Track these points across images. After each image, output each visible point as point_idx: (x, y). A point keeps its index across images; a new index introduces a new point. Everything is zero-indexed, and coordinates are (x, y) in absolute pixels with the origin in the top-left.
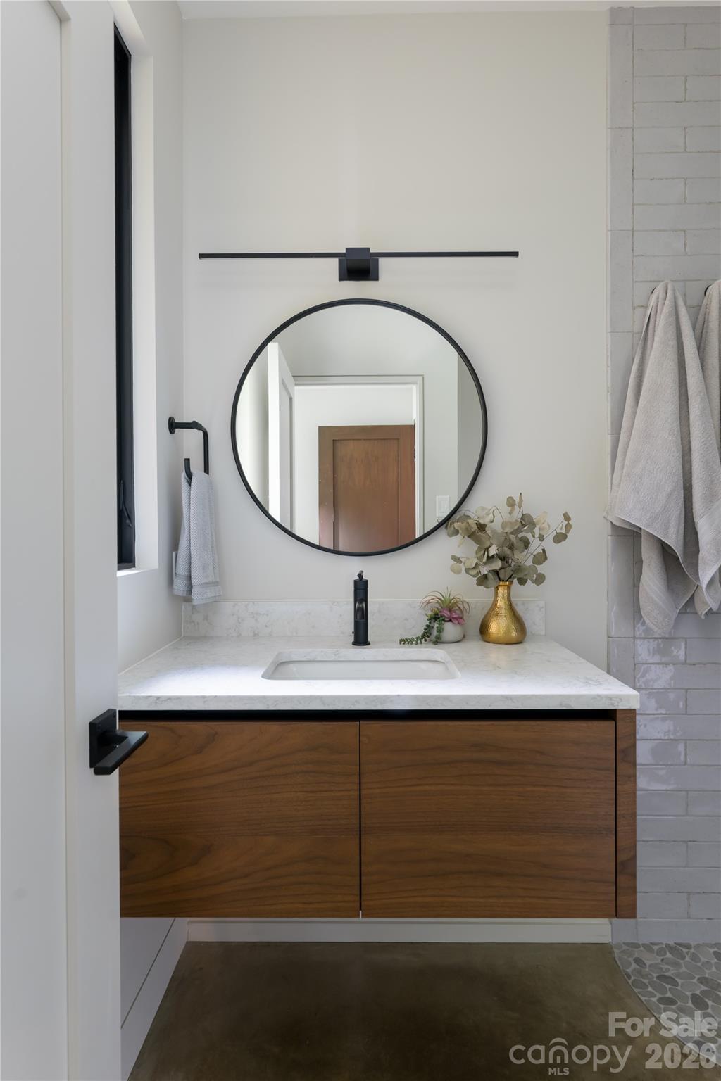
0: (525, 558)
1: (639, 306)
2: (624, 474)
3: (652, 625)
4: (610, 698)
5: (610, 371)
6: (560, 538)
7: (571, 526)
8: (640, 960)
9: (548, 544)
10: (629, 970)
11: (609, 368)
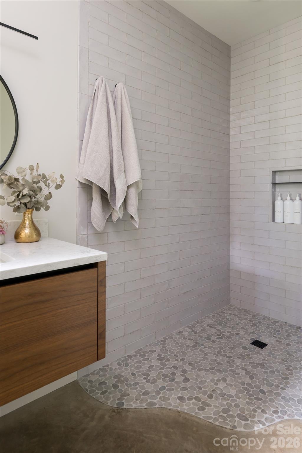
0: (41, 197)
1: (91, 84)
2: (86, 158)
3: (97, 227)
4: (96, 257)
5: (78, 110)
6: (58, 187)
7: (64, 181)
8: (91, 380)
9: (52, 190)
10: (87, 388)
11: (78, 109)
